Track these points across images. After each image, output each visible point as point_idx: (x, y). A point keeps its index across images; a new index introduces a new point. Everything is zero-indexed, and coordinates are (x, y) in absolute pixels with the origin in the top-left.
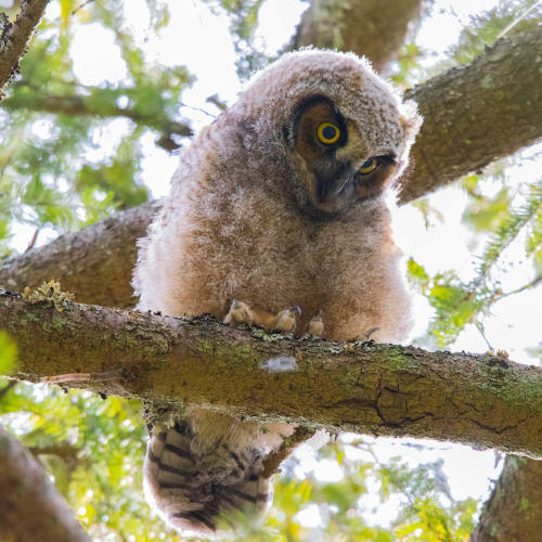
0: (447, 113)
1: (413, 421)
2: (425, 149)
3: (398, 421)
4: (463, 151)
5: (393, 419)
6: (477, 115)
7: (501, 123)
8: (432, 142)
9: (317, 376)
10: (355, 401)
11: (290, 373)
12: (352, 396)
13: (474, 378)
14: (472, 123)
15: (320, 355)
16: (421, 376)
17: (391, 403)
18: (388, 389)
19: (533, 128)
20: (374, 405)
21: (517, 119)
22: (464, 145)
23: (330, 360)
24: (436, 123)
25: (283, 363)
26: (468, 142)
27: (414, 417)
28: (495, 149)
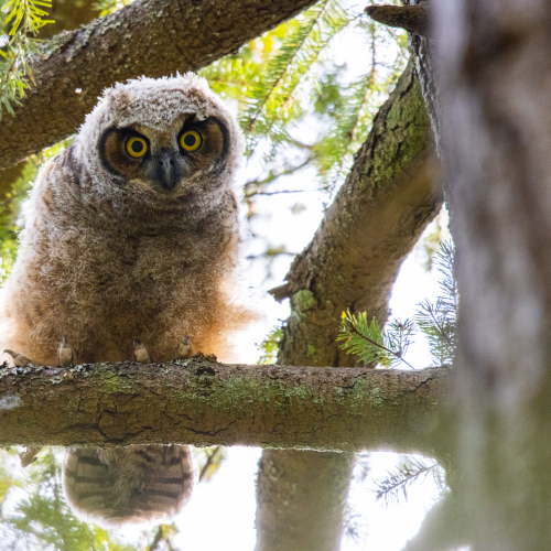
0: (194, 11)
1: (133, 435)
2: (180, 44)
3: (120, 437)
4: (214, 42)
5: (115, 436)
6: (222, 10)
7: (244, 16)
8: (186, 37)
9: (42, 408)
10: (78, 425)
11: (16, 409)
12: (75, 422)
13: (185, 390)
14: (218, 18)
15: (42, 388)
16: (135, 395)
17: (111, 423)
18: (107, 411)
19: (274, 16)
20: (96, 427)
21: (259, 10)
22: (214, 38)
23: (51, 392)
24: (187, 20)
25: (8, 401)
26: (217, 34)
27: (135, 432)
28: (243, 37)
